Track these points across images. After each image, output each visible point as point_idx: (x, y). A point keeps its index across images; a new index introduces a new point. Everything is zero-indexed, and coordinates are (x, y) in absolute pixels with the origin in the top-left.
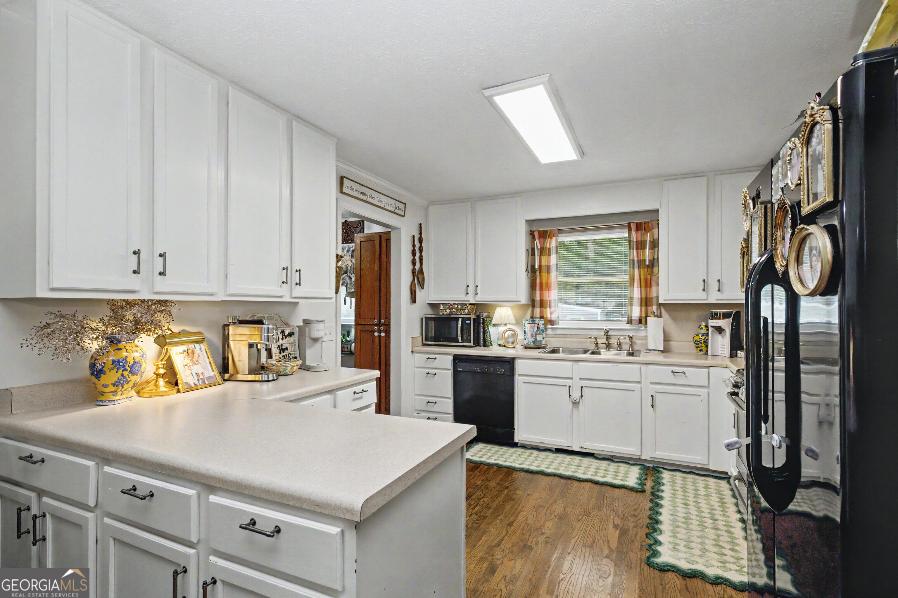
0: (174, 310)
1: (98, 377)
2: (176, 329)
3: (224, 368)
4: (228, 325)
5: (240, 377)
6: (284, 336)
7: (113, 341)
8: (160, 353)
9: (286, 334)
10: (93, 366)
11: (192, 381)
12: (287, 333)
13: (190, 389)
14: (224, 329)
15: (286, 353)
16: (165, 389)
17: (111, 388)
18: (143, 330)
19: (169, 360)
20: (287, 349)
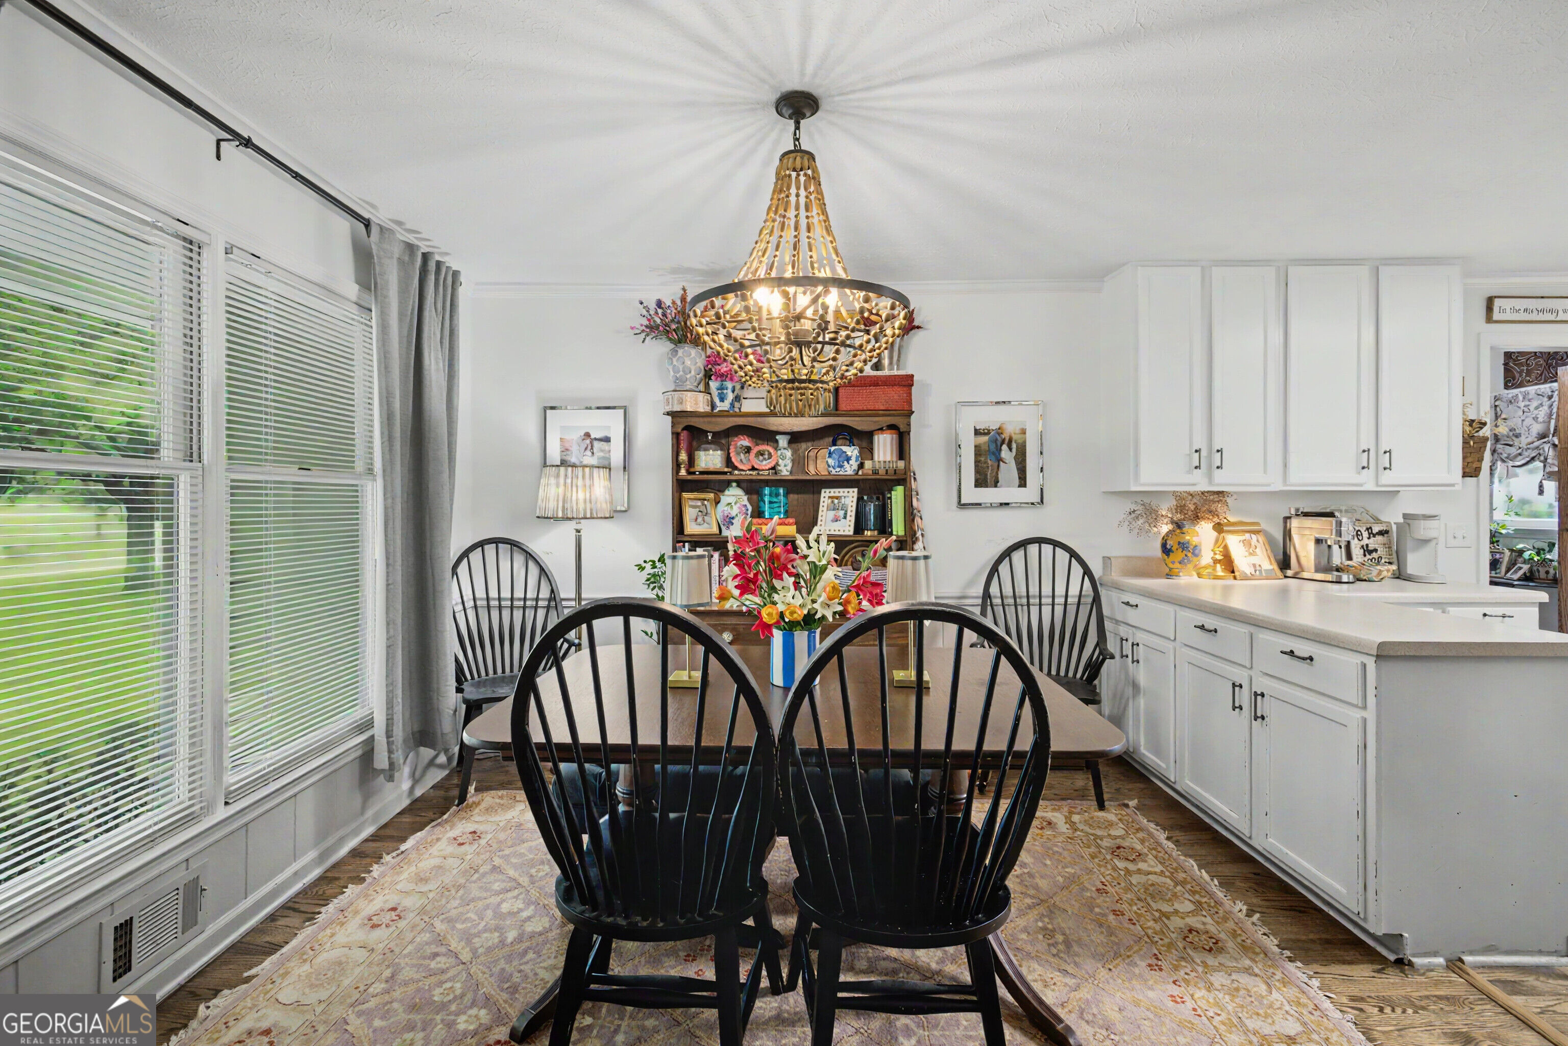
0: (1229, 500)
1: (1168, 555)
2: (1232, 519)
3: (1284, 564)
4: (1290, 518)
5: (1305, 575)
6: (1371, 535)
7: (1179, 525)
8: (1217, 541)
9: (1374, 532)
10: (1164, 546)
11: (1248, 570)
12: (1376, 529)
13: (1246, 578)
14: (1285, 523)
15: (1374, 555)
16: (1222, 574)
17: (1177, 565)
18: (1203, 518)
19: (1226, 547)
20: (1376, 550)
